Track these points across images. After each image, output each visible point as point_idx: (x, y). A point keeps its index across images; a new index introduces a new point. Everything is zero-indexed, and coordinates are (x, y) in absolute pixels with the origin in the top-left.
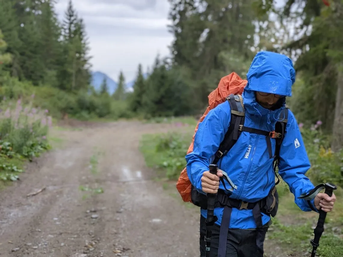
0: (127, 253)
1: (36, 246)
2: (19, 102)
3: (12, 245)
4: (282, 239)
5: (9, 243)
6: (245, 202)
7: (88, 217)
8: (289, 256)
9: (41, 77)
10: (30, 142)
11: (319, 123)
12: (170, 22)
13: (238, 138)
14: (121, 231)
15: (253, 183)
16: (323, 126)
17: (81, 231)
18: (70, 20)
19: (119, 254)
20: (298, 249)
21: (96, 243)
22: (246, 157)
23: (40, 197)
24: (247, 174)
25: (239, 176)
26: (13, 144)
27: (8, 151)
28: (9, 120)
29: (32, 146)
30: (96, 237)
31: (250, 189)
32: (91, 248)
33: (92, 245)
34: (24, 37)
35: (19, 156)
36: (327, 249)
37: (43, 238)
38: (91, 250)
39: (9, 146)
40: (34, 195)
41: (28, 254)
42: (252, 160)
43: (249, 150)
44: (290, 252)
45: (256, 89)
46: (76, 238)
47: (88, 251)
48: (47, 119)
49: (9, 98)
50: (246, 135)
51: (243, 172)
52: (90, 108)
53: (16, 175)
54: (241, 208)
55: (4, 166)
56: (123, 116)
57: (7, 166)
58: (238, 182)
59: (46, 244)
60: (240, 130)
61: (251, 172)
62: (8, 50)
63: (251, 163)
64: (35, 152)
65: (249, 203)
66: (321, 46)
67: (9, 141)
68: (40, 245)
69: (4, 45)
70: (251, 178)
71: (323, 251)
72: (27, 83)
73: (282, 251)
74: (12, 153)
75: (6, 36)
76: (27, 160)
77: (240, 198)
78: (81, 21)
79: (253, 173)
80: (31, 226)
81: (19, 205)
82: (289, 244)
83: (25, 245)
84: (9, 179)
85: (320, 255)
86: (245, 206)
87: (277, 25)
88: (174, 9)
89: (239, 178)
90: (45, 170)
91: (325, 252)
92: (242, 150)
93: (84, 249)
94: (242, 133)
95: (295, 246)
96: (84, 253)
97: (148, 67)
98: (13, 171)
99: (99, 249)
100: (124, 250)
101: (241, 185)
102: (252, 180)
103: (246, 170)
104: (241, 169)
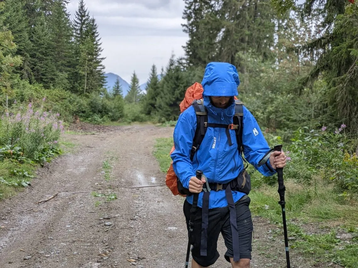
0: (142, 262)
1: (48, 254)
2: (30, 105)
3: (24, 253)
4: (304, 249)
5: (21, 251)
6: (220, 184)
7: (102, 225)
8: (312, 266)
9: (52, 79)
10: (41, 147)
11: (343, 126)
12: (185, 22)
13: (205, 133)
14: (136, 239)
15: (222, 168)
16: (347, 130)
17: (94, 238)
18: (81, 20)
19: (134, 263)
20: (322, 260)
21: (109, 251)
22: (213, 147)
23: (52, 204)
24: (216, 160)
25: (210, 163)
26: (24, 149)
27: (19, 155)
28: (20, 124)
29: (44, 150)
30: (110, 246)
31: (221, 172)
32: (105, 257)
33: (106, 254)
34: (35, 38)
35: (30, 161)
36: (353, 259)
37: (55, 246)
38: (104, 258)
39: (20, 150)
40: (46, 201)
41: (40, 262)
42: (218, 149)
43: (214, 141)
44: (313, 262)
45: (209, 94)
46: (90, 246)
47: (102, 260)
48: (59, 123)
49: (19, 101)
50: (210, 130)
51: (213, 160)
52: (103, 111)
53: (28, 181)
54: (217, 190)
55: (15, 171)
56: (136, 119)
57: (18, 172)
58: (210, 168)
59: (58, 252)
60: (206, 126)
61: (219, 158)
62: (18, 52)
63: (218, 151)
64: (46, 157)
65: (223, 185)
66: (344, 45)
67: (20, 146)
68: (52, 253)
69: (15, 47)
70: (220, 164)
71: (349, 262)
72: (38, 86)
73: (305, 261)
74: (24, 158)
75: (16, 38)
76: (39, 165)
77: (215, 182)
78: (93, 21)
79: (221, 159)
80: (43, 233)
81: (31, 211)
82: (312, 254)
83: (37, 253)
84: (20, 185)
85: (345, 266)
86: (220, 187)
87: (298, 23)
88: (189, 8)
89: (211, 165)
90: (56, 175)
91: (350, 263)
92: (209, 142)
93: (97, 258)
94: (208, 129)
95: (319, 256)
96: (98, 262)
97: (162, 68)
98: (24, 176)
99: (113, 258)
100: (139, 259)
101: (213, 171)
102: (221, 165)
103: (215, 158)
104: (211, 158)
